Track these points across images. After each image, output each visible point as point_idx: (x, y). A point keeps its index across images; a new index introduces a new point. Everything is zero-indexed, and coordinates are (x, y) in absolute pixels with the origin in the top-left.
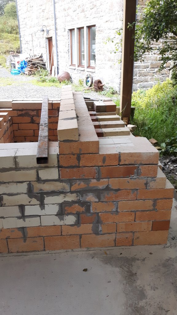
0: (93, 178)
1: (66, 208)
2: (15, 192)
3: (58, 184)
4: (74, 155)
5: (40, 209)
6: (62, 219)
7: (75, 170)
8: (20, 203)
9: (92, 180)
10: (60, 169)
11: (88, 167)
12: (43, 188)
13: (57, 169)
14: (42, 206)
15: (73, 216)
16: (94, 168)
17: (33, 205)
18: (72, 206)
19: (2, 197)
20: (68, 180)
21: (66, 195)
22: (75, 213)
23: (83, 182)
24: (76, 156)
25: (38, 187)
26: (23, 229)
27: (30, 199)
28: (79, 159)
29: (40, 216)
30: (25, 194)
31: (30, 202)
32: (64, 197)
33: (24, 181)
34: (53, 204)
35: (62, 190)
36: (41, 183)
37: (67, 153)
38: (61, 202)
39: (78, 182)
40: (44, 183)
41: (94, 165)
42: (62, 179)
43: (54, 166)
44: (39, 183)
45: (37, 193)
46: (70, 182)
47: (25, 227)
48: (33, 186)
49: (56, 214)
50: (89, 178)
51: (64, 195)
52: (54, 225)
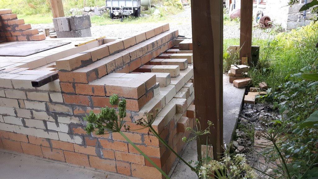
0: (87, 106)
1: (74, 129)
2: (39, 109)
3: (64, 107)
4: (70, 83)
5: (56, 126)
6: (72, 138)
7: (73, 96)
8: (43, 119)
9: (87, 107)
10: (63, 94)
11: (82, 95)
12: (55, 109)
13: (61, 94)
14: (57, 123)
15: (80, 138)
16: (87, 96)
17: (52, 122)
18: (77, 128)
19: (32, 111)
20: (70, 104)
21: (72, 117)
22: (81, 135)
23: (82, 108)
24: (72, 84)
25: (52, 107)
26: (49, 140)
27: (49, 117)
28: (74, 87)
29: (57, 132)
30: (45, 111)
31: (49, 119)
32: (71, 119)
33: (43, 101)
34: (64, 124)
35: (67, 113)
36: (53, 104)
37: (65, 81)
38: (69, 123)
39: (78, 108)
40: (55, 105)
41: (86, 94)
42: (66, 103)
43: (59, 91)
44: (52, 104)
45: (52, 113)
46: (72, 106)
47: (50, 139)
48: (48, 106)
49: (67, 133)
50: (85, 105)
51: (70, 117)
52: (68, 142)
